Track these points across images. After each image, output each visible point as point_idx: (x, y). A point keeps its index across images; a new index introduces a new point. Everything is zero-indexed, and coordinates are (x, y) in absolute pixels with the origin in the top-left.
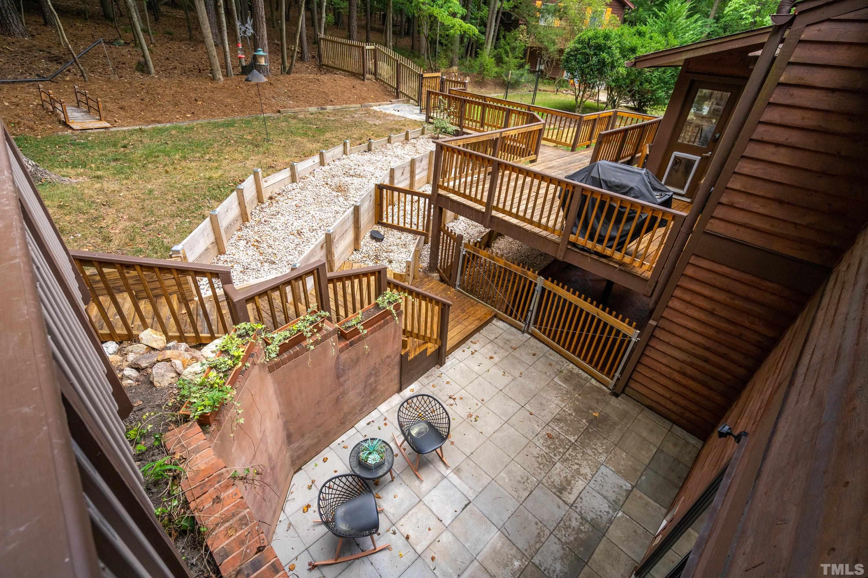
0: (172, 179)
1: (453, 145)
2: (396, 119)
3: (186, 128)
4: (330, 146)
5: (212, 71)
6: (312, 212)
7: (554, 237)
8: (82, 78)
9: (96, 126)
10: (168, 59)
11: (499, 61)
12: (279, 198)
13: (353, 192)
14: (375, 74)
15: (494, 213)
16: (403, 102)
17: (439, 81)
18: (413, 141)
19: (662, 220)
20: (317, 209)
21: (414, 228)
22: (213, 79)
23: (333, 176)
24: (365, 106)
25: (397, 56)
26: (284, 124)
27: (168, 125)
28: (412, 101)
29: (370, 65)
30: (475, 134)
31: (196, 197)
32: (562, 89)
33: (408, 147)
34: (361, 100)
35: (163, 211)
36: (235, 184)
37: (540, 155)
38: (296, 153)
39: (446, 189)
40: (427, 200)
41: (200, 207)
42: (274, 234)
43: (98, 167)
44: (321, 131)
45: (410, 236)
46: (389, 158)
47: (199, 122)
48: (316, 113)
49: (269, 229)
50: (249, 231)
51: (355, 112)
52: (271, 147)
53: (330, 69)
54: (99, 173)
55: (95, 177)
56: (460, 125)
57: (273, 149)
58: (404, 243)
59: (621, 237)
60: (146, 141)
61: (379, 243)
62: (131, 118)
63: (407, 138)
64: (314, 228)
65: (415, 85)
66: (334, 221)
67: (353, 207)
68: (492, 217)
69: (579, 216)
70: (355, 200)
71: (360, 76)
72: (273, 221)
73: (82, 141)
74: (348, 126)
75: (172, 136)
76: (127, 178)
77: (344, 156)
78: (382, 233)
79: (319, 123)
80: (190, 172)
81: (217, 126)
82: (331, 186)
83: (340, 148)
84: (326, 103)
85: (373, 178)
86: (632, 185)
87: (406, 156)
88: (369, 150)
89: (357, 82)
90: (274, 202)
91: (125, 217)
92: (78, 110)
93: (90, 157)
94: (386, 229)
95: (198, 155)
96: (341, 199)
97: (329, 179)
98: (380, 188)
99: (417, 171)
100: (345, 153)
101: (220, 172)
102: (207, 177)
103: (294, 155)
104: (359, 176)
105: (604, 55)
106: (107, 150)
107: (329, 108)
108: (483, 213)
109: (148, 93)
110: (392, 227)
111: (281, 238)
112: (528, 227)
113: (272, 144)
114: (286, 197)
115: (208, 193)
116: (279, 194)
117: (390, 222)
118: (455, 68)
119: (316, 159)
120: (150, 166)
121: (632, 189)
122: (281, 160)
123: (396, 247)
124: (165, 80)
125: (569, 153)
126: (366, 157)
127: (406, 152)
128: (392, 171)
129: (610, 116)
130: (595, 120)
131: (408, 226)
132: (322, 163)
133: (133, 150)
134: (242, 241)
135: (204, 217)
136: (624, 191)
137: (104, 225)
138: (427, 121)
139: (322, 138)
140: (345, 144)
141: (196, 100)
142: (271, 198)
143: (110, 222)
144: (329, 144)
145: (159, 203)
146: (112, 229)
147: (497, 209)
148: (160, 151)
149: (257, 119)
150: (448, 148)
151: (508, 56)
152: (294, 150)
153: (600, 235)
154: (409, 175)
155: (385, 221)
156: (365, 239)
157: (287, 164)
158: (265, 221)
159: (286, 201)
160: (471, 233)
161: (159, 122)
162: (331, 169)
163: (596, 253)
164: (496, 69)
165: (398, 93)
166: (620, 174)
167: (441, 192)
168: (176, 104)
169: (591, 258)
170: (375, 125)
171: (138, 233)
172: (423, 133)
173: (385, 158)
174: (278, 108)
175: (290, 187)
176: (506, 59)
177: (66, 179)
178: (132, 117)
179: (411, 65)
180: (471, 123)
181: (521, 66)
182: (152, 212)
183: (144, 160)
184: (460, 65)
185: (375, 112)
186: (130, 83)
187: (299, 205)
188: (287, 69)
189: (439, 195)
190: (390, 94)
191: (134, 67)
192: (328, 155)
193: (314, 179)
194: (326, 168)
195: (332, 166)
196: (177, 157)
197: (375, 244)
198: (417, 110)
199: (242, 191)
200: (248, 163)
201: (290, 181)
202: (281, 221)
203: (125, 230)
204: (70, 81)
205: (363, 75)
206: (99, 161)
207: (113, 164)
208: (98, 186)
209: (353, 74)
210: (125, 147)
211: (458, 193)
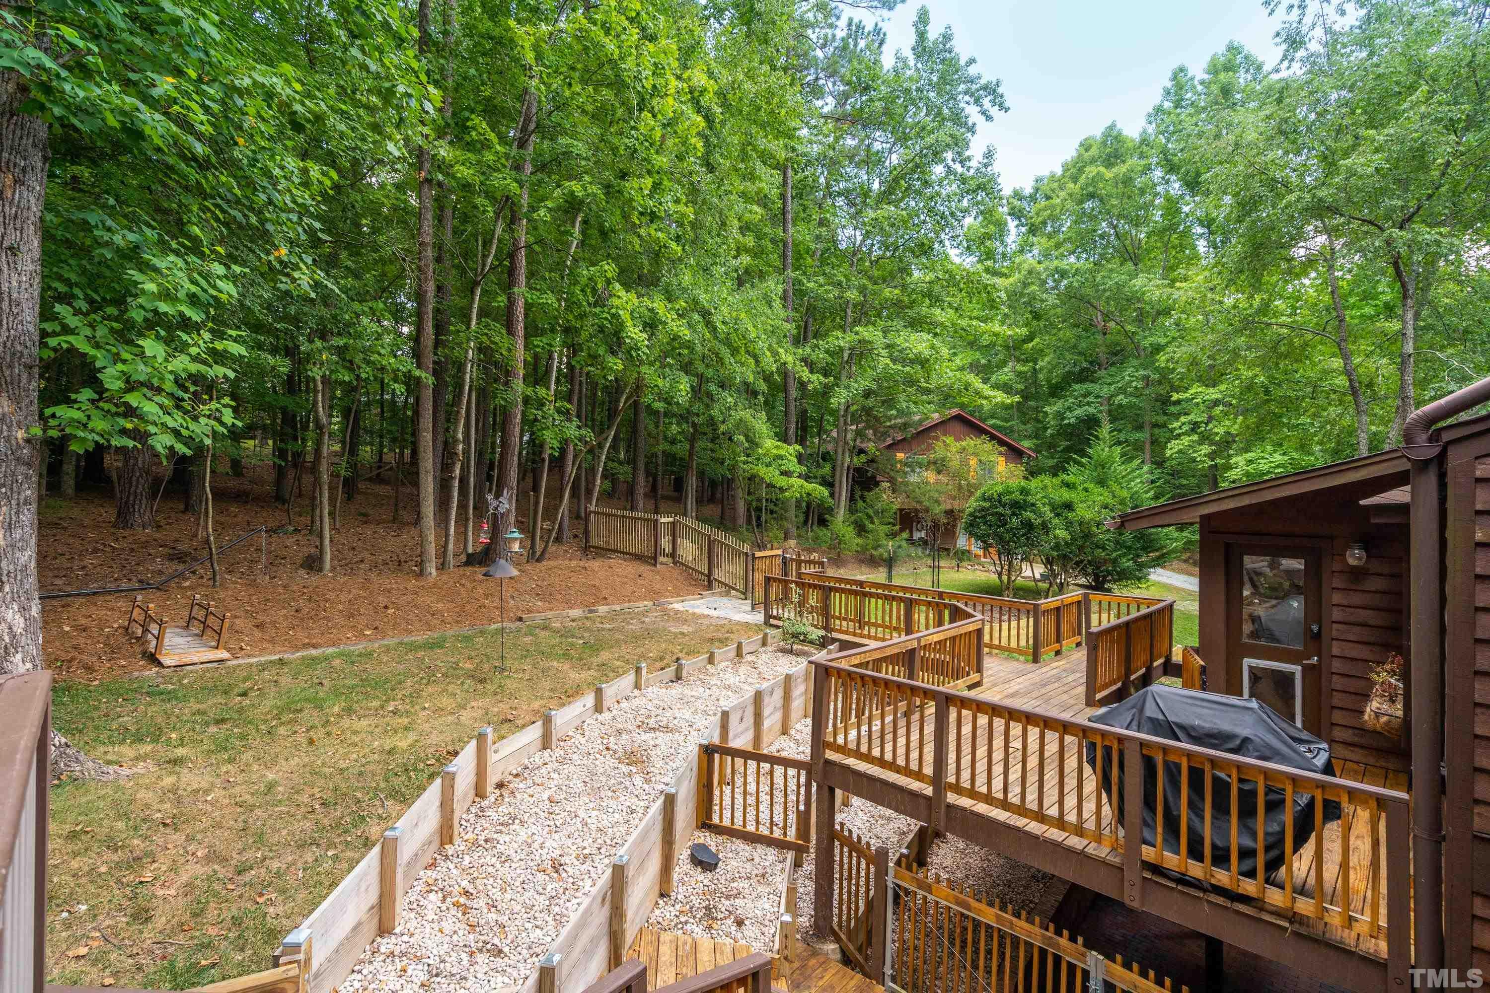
0: (318, 757)
1: (844, 665)
2: (714, 622)
3: (360, 655)
4: (611, 675)
5: (421, 564)
6: (582, 814)
7: (1103, 852)
8: (211, 583)
9: (205, 659)
10: (354, 549)
11: (861, 529)
12: (516, 784)
13: (659, 763)
14: (673, 555)
15: (951, 798)
16: (721, 595)
17: (779, 561)
18: (749, 658)
19: (1326, 803)
20: (591, 805)
21: (777, 834)
22: (421, 574)
23: (619, 732)
24: (660, 604)
25: (708, 530)
26: (527, 639)
27: (330, 650)
28: (733, 592)
29: (665, 543)
30: (874, 644)
31: (359, 795)
32: (965, 564)
33: (743, 669)
34: (654, 594)
35: (284, 832)
36: (438, 760)
37: (986, 674)
38: (551, 690)
39: (842, 749)
40: (803, 773)
41: (363, 818)
42: (504, 871)
43: (182, 739)
44: (594, 648)
45: (771, 854)
46: (715, 691)
47: (385, 642)
48: (580, 618)
49: (494, 860)
50: (452, 866)
51: (645, 613)
52: (508, 682)
53: (603, 552)
54: (181, 752)
55: (169, 762)
56: (827, 628)
57: (511, 685)
58: (761, 871)
59: (1268, 849)
60: (285, 681)
61: (709, 875)
62: (269, 642)
63: (739, 654)
64: (586, 852)
65: (737, 568)
66: (628, 833)
67: (662, 798)
68: (949, 806)
69: (1149, 802)
70: (666, 779)
71: (652, 560)
72: (502, 838)
73: (170, 687)
74: (636, 638)
75: (334, 670)
76: (230, 761)
77: (636, 692)
78: (713, 849)
79: (586, 635)
80: (356, 739)
81: (413, 648)
82: (615, 752)
83: (631, 677)
84: (597, 602)
85: (694, 733)
86: (1244, 732)
87: (746, 687)
88: (678, 678)
89: (644, 569)
90: (505, 792)
91: (199, 854)
92: (185, 633)
93: (173, 718)
94: (720, 839)
95: (375, 704)
96: (638, 780)
97: (612, 739)
98: (708, 751)
99: (766, 712)
100: (637, 686)
101: (412, 737)
102: (387, 748)
103: (547, 694)
104: (667, 729)
105: (1028, 514)
106: (210, 703)
107: (603, 609)
108: (926, 797)
109: (310, 600)
110: (731, 833)
111: (517, 884)
112: (1034, 827)
113: (509, 677)
114: (530, 782)
115: (383, 785)
116: (517, 775)
117: (727, 823)
118: (792, 542)
119: (589, 700)
120: (282, 730)
121: (1246, 740)
122: (526, 706)
123: (745, 884)
124: (342, 579)
125: (1030, 666)
126: (674, 692)
127: (743, 679)
128: (725, 715)
129: (1079, 602)
130: (1058, 609)
131: (764, 831)
132: (598, 708)
133: (256, 701)
134: (432, 896)
135: (368, 844)
136: (1231, 745)
137: (148, 876)
138: (767, 623)
139: (595, 660)
140: (638, 670)
141: (386, 607)
142: (500, 785)
143: (164, 868)
144: (608, 672)
145: (281, 813)
146: (162, 886)
147: (957, 788)
148: (307, 700)
149: (482, 633)
150: (839, 671)
151: (872, 523)
152: (548, 684)
153: (1214, 847)
154: (752, 720)
155: (716, 820)
156: (682, 866)
157: (536, 712)
158: (486, 841)
159: (530, 791)
160: (884, 836)
161: (314, 646)
162: (614, 718)
163: (1219, 890)
164: (860, 541)
165: (710, 582)
166: (1205, 711)
167: (830, 755)
168: (352, 615)
169: (1209, 902)
170: (682, 634)
171: (216, 895)
172: (764, 644)
173: (708, 692)
174: (519, 614)
175: (537, 759)
176: (871, 526)
177: (111, 769)
178: (272, 641)
179: (731, 540)
180: (844, 623)
181: (893, 535)
182: (260, 837)
183: (273, 718)
184: (799, 536)
185: (677, 612)
186: (285, 587)
187: (557, 798)
188: (538, 554)
189: (828, 762)
190: (697, 584)
191: (299, 561)
192: (611, 691)
193: (583, 741)
194: (606, 716)
195: (615, 712)
196: (336, 709)
197: (701, 877)
198: (747, 605)
199: (452, 776)
200: (466, 716)
201: (540, 746)
202: (520, 839)
203: (189, 888)
204: (189, 587)
205: (655, 558)
206: (189, 725)
207: (213, 729)
208: (169, 781)
209: (639, 557)
210: (244, 694)
211: (867, 758)
